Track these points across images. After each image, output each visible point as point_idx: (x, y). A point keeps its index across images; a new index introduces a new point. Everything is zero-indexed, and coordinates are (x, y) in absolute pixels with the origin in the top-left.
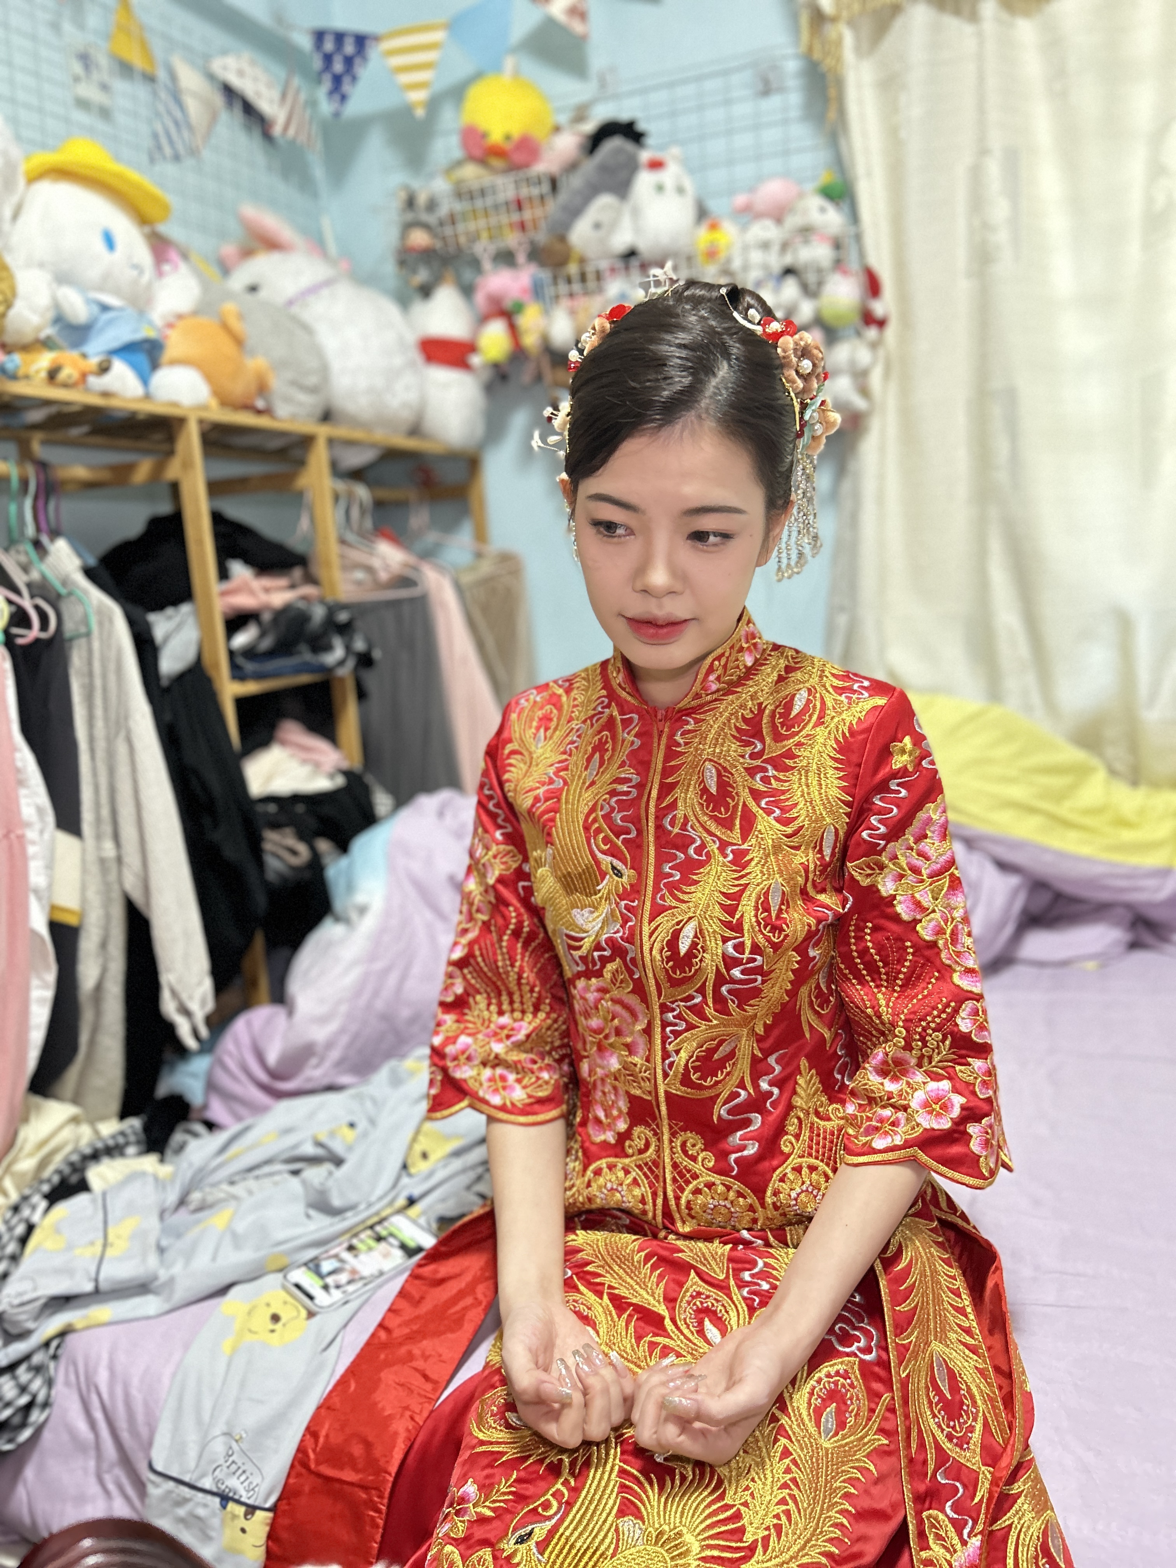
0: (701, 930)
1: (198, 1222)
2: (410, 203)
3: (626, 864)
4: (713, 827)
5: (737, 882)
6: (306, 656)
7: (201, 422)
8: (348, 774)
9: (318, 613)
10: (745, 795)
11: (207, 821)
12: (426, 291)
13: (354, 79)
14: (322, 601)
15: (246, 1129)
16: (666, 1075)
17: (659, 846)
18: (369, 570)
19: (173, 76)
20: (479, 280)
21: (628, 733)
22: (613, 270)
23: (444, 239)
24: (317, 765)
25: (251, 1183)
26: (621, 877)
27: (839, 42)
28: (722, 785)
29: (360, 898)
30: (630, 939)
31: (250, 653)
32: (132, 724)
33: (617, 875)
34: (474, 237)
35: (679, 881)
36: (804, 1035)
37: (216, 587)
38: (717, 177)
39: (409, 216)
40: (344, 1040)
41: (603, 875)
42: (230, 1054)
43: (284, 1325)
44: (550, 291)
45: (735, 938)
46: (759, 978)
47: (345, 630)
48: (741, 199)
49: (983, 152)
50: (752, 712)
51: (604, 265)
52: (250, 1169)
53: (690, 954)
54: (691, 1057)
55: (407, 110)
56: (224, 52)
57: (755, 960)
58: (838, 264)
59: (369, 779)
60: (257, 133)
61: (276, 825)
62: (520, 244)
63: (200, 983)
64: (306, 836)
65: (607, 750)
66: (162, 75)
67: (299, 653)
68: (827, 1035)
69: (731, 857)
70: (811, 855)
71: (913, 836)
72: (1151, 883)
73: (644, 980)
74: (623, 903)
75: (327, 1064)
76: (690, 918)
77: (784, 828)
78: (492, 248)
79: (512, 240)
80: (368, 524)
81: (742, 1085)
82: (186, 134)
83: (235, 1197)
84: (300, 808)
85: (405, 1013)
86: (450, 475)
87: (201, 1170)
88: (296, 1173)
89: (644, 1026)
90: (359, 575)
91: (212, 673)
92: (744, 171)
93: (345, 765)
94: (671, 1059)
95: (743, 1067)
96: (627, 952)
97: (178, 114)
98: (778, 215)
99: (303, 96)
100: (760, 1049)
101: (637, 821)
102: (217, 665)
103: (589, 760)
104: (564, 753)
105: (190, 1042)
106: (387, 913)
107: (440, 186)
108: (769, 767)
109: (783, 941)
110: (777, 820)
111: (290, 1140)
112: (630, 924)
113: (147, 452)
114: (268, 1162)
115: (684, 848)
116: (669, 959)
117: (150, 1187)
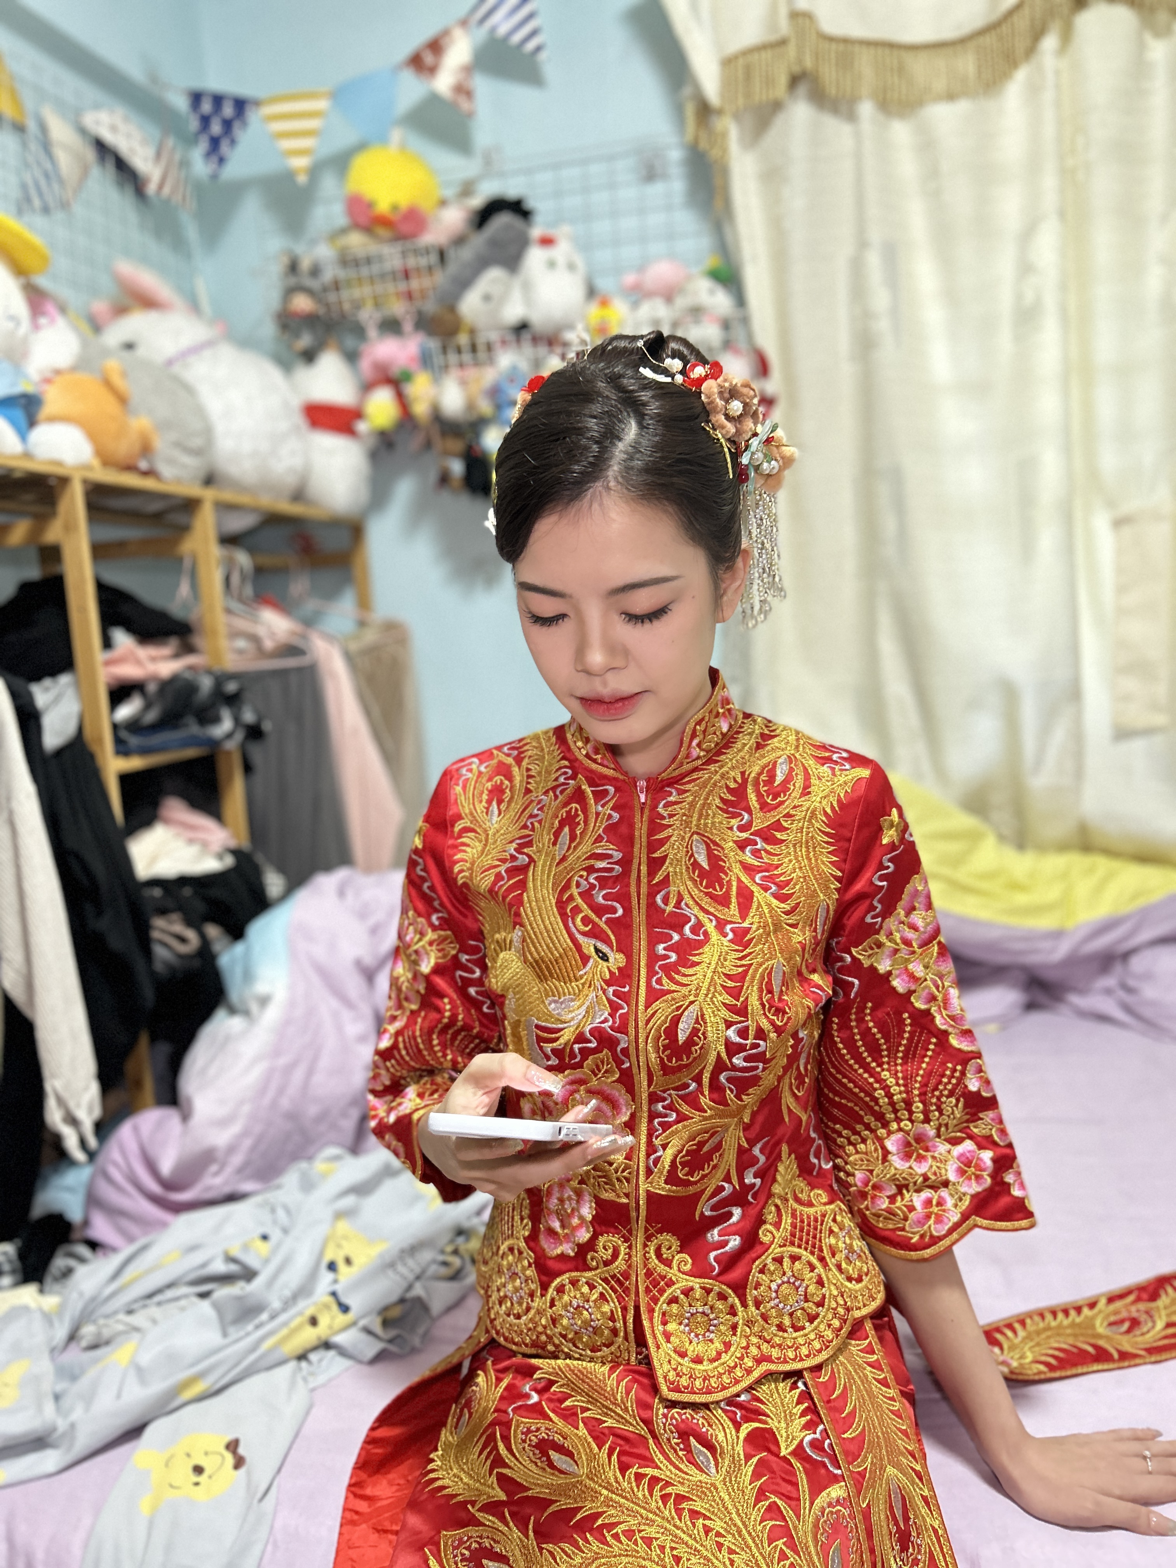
0: (703, 1015)
1: (96, 1361)
2: (293, 267)
3: (611, 946)
4: (706, 902)
5: (739, 963)
6: (193, 729)
7: (85, 482)
8: (236, 853)
9: (206, 684)
10: (737, 870)
11: (89, 908)
12: (309, 356)
13: (233, 142)
14: (209, 672)
15: (144, 1248)
16: (649, 1172)
17: (650, 926)
18: (255, 639)
19: (43, 128)
20: (363, 347)
21: (603, 806)
22: (504, 342)
23: (327, 305)
24: (205, 845)
25: (154, 1311)
26: (607, 960)
27: (724, 135)
28: (712, 858)
29: (261, 987)
30: (623, 1029)
31: (134, 726)
32: (15, 805)
33: (602, 958)
34: (358, 305)
35: (675, 964)
36: (783, 1119)
37: (100, 656)
38: (604, 256)
39: (292, 281)
40: (247, 1143)
41: (585, 959)
42: (116, 1164)
43: (210, 1477)
44: (438, 360)
45: (740, 1022)
46: (761, 1065)
47: (233, 700)
48: (630, 279)
49: (862, 244)
50: (735, 781)
51: (494, 336)
52: (150, 1296)
53: (690, 1042)
54: (680, 1152)
55: (289, 176)
56: (97, 107)
57: (758, 1046)
58: (728, 345)
59: (259, 858)
60: (129, 191)
61: (163, 912)
62: (407, 312)
63: (86, 1088)
64: (194, 922)
65: (578, 824)
66: (32, 126)
67: (186, 725)
68: (804, 1118)
69: (731, 936)
70: (807, 933)
71: (904, 909)
72: (1046, 945)
73: (635, 1070)
74: (611, 990)
75: (229, 1170)
76: (692, 1003)
77: (782, 905)
78: (378, 316)
79: (398, 308)
80: (249, 591)
81: (727, 1179)
82: (56, 186)
83: (137, 1329)
84: (187, 892)
85: (313, 1110)
86: (330, 542)
87: (93, 1299)
88: (204, 1295)
89: (625, 1118)
90: (241, 643)
91: (94, 748)
92: (630, 253)
93: (233, 843)
94: (658, 1154)
95: (730, 1158)
96: (618, 1042)
97: (48, 166)
98: (669, 295)
99: (177, 157)
100: (747, 1139)
101: (624, 898)
102: (100, 740)
103: (557, 834)
104: (525, 827)
105: (79, 1155)
106: (292, 1004)
107: (324, 252)
108: (758, 839)
109: (786, 1024)
110: (776, 896)
111: (197, 1258)
112: (621, 1011)
113: (21, 514)
114: (170, 1285)
115: (679, 929)
116: (666, 1047)
117: (38, 1324)
